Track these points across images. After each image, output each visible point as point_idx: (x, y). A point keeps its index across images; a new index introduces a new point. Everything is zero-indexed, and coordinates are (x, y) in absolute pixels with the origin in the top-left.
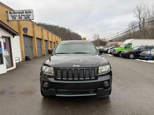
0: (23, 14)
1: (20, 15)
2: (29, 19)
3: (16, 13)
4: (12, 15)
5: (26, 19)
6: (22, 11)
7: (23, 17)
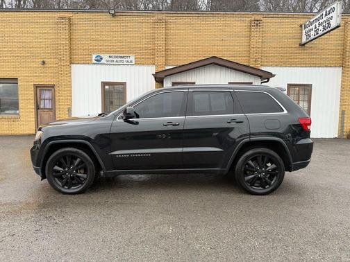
2: (329, 29)
3: (311, 23)
4: (307, 29)
5: (325, 31)
6: (319, 15)
7: (321, 28)
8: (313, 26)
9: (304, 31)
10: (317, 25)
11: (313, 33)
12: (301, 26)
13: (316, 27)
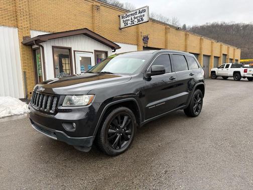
0: (136, 16)
1: (133, 17)
2: (142, 22)
3: (128, 16)
4: (125, 19)
5: (139, 23)
6: (134, 12)
7: (136, 20)
8: (130, 18)
9: (122, 20)
10: (133, 18)
11: (129, 22)
12: (119, 16)
13: (132, 19)
